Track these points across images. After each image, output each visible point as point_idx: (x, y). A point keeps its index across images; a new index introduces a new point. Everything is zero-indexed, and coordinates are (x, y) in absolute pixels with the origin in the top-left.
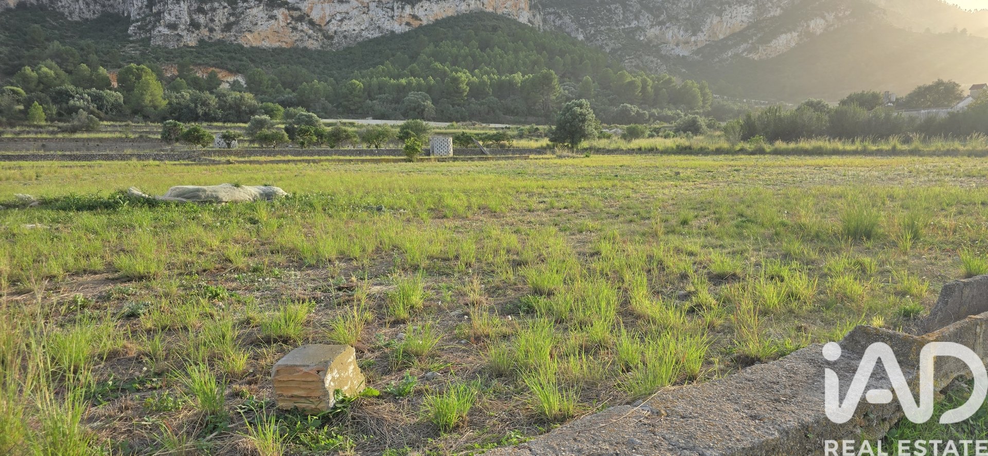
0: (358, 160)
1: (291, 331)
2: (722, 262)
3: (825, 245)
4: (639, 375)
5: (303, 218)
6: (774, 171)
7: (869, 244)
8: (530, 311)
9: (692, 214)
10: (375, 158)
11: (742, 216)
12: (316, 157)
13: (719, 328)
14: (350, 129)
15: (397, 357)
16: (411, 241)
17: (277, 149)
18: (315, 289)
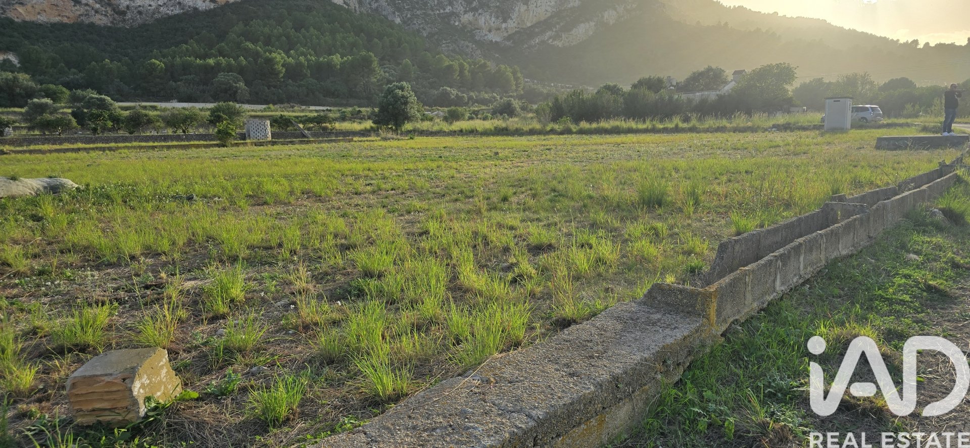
0: (163, 147)
1: (89, 338)
2: (540, 234)
3: (625, 214)
4: (469, 347)
5: (99, 211)
6: (580, 149)
7: (660, 211)
8: (361, 294)
9: (511, 191)
10: (183, 143)
11: (554, 191)
12: (113, 145)
13: (539, 295)
14: (152, 113)
15: (217, 355)
16: (228, 231)
17: (63, 136)
18: (116, 289)
